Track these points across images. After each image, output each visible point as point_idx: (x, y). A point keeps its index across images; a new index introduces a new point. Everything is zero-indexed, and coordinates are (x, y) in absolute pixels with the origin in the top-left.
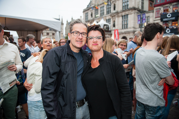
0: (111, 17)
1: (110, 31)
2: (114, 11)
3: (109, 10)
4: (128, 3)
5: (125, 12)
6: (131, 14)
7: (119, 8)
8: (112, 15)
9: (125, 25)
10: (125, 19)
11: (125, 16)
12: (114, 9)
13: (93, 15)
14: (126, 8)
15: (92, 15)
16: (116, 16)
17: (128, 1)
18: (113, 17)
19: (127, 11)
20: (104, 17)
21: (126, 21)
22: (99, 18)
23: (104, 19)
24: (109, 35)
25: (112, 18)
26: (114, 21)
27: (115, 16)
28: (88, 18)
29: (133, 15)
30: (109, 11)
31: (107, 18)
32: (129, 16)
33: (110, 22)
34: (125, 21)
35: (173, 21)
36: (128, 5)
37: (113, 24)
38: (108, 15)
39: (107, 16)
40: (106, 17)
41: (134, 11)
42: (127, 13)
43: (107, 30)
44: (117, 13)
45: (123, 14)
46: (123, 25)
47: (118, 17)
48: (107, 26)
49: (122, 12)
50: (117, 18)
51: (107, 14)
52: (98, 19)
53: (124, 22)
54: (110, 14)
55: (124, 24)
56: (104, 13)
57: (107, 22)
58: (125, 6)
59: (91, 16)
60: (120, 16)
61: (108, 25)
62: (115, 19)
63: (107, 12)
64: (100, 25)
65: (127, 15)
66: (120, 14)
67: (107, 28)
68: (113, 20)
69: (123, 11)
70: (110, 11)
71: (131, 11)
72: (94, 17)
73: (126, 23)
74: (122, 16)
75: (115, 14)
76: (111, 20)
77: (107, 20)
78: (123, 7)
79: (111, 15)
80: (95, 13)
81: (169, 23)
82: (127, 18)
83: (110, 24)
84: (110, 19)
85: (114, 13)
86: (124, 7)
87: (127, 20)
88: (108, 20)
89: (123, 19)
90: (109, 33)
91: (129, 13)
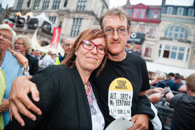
0: (57, 15)
1: (52, 35)
2: (64, 8)
3: (57, 4)
4: (86, 4)
5: (79, 15)
6: (87, 19)
7: (72, 6)
8: (60, 13)
9: (75, 31)
10: (77, 23)
11: (78, 19)
12: (65, 5)
13: (31, 5)
14: (82, 10)
15: (29, 4)
16: (66, 15)
17: (86, 1)
18: (60, 15)
19: (83, 13)
20: (48, 12)
21: (77, 27)
22: (39, 10)
23: (46, 15)
24: (49, 39)
25: (59, 17)
26: (61, 23)
27: (63, 15)
28: (21, 7)
29: (89, 21)
30: (56, 6)
31: (52, 15)
32: (84, 21)
33: (55, 21)
34: (76, 25)
35: (137, 43)
36: (84, 6)
37: (58, 25)
38: (54, 11)
39: (52, 12)
40: (49, 12)
41: (91, 17)
42: (82, 16)
43: (47, 30)
44: (68, 12)
45: (76, 16)
46: (72, 31)
47: (69, 18)
48: (49, 26)
49: (74, 13)
50: (65, 19)
51: (52, 9)
52: (37, 12)
53: (74, 26)
54: (57, 10)
55: (74, 29)
56: (48, 6)
57: (50, 20)
58: (81, 6)
59: (27, 5)
60: (71, 17)
61: (51, 25)
62: (64, 19)
63: (53, 6)
64: (39, 20)
65: (81, 19)
66: (72, 15)
67: (48, 28)
68: (60, 20)
69: (77, 12)
70: (58, 6)
71: (87, 15)
72: (32, 8)
73: (77, 30)
74: (74, 19)
75: (64, 13)
76: (57, 19)
77: (50, 17)
78: (78, 6)
79: (58, 13)
80: (35, 2)
81: (132, 44)
82: (80, 23)
83: (54, 23)
84: (55, 18)
85: (64, 11)
86: (79, 8)
87: (80, 26)
88: (53, 17)
89: (74, 22)
90: (50, 36)
91: (84, 16)
